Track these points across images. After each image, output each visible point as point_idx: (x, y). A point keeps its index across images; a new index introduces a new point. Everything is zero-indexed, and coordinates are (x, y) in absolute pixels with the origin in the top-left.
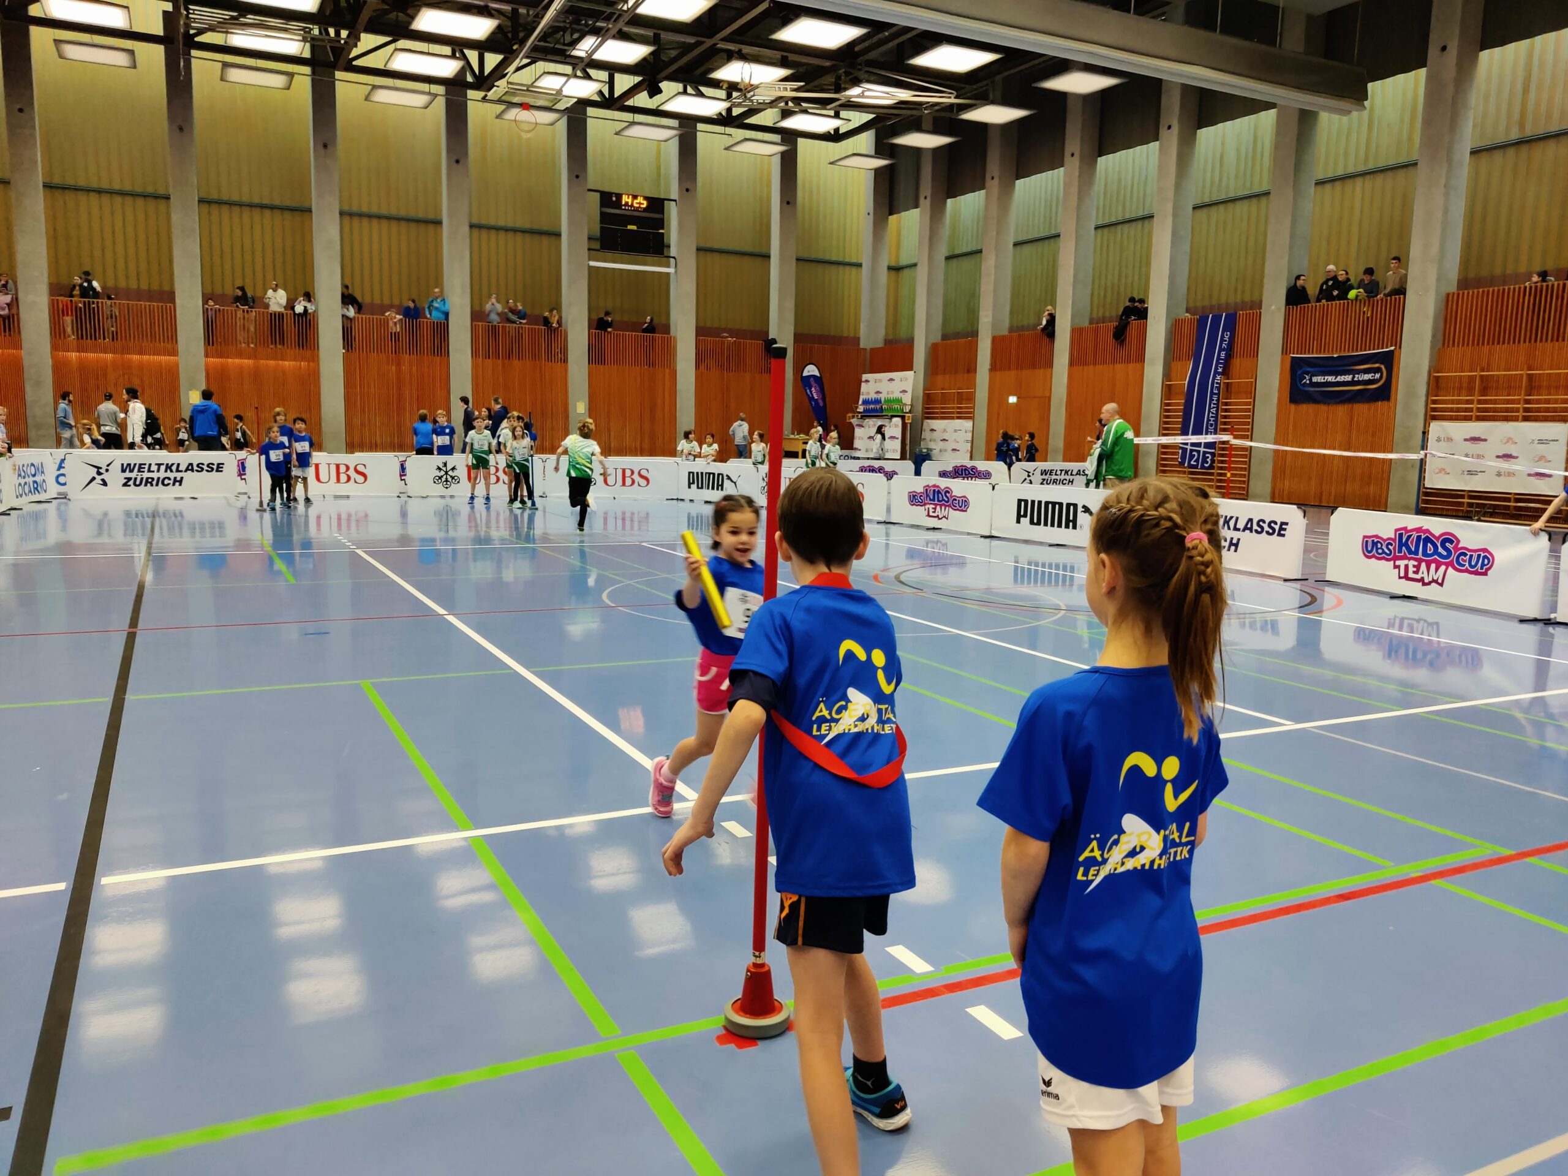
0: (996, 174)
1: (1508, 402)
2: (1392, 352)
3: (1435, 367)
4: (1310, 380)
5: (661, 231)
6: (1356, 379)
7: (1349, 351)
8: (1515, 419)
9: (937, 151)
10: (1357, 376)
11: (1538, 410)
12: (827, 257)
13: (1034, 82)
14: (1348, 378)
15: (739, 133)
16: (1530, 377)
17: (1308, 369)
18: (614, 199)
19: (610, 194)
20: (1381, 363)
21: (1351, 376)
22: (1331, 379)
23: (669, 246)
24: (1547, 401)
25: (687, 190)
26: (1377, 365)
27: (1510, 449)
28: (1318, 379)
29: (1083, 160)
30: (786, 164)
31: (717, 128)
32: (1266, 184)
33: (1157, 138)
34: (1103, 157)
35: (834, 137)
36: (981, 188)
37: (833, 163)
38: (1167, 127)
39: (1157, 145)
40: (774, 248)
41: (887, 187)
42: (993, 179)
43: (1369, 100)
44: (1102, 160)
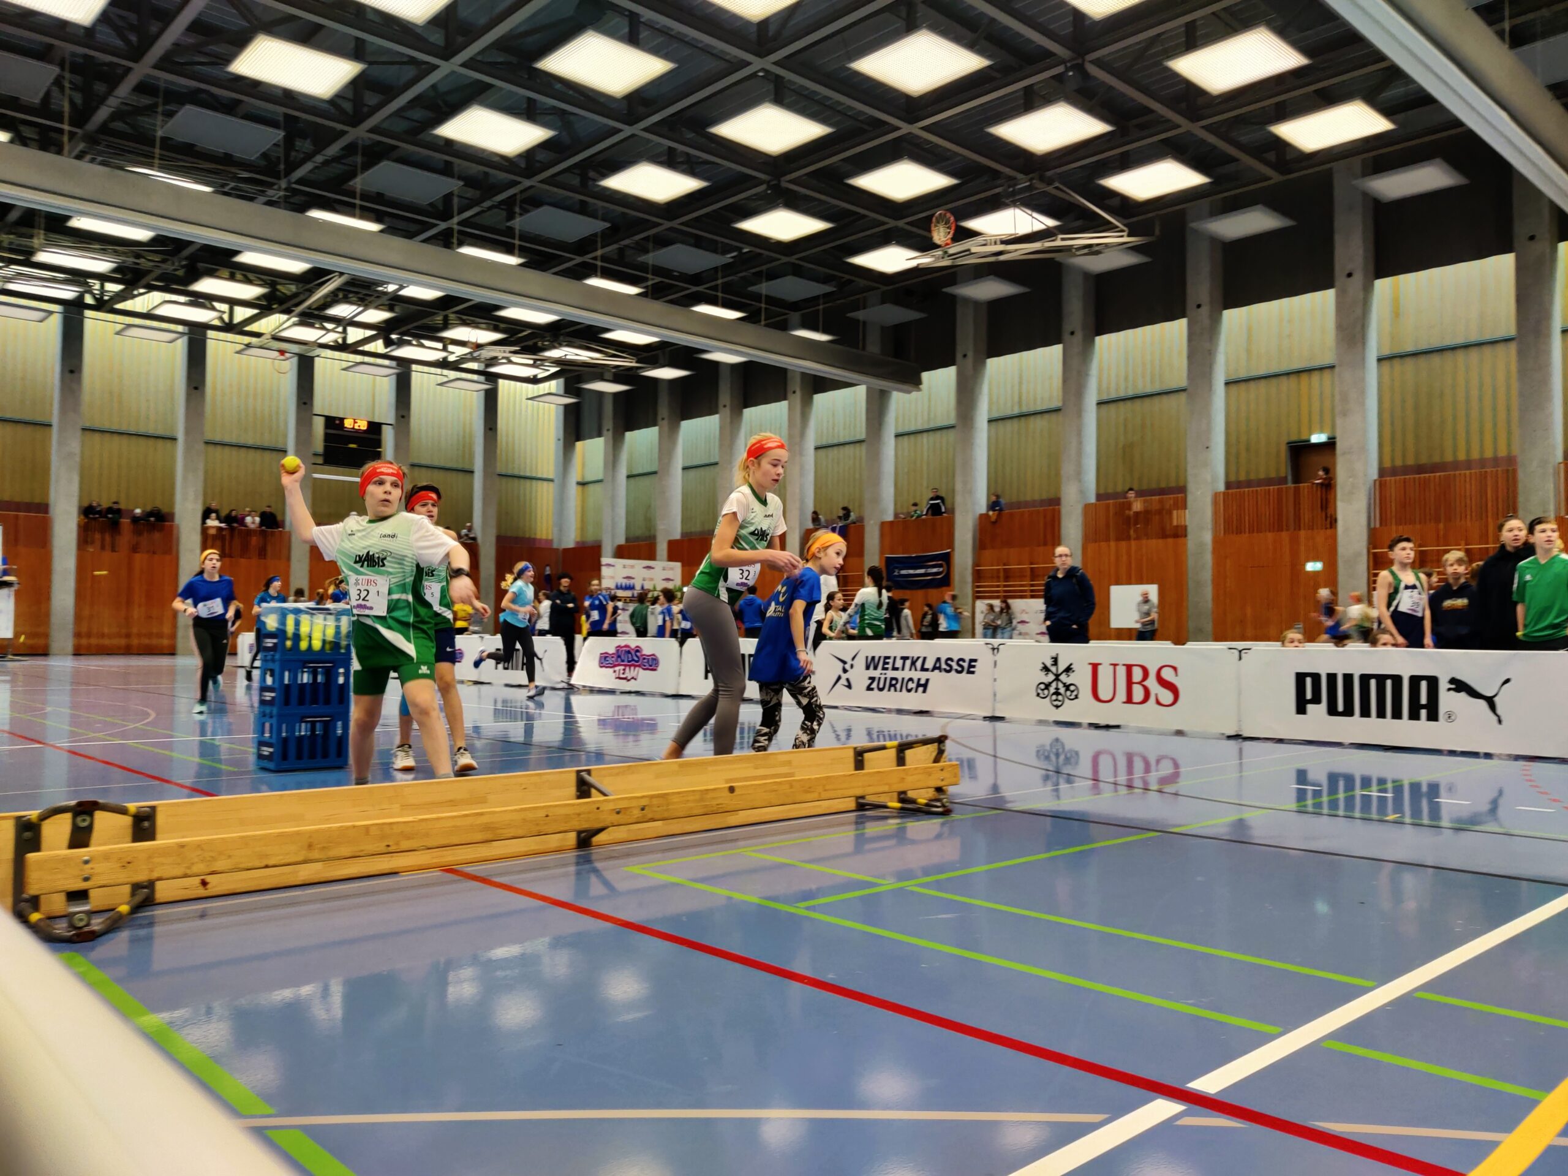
0: (666, 416)
1: (1020, 586)
2: (948, 553)
3: (976, 564)
4: (899, 572)
5: (378, 449)
6: (926, 572)
7: (922, 552)
8: (1024, 597)
9: (616, 395)
10: (927, 570)
12: (522, 474)
13: (695, 354)
14: (922, 571)
15: (453, 374)
16: (1032, 568)
17: (898, 565)
18: (338, 422)
19: (335, 418)
20: (943, 561)
21: (924, 570)
22: (911, 572)
25: (403, 417)
26: (941, 562)
27: (1025, 617)
28: (904, 572)
29: (732, 409)
30: (491, 399)
31: (433, 370)
32: (863, 436)
33: (785, 399)
34: (747, 409)
35: (534, 380)
36: (653, 425)
37: (530, 399)
38: (792, 392)
39: (786, 404)
40: (478, 463)
41: (574, 419)
42: (664, 419)
43: (921, 384)
44: (746, 411)
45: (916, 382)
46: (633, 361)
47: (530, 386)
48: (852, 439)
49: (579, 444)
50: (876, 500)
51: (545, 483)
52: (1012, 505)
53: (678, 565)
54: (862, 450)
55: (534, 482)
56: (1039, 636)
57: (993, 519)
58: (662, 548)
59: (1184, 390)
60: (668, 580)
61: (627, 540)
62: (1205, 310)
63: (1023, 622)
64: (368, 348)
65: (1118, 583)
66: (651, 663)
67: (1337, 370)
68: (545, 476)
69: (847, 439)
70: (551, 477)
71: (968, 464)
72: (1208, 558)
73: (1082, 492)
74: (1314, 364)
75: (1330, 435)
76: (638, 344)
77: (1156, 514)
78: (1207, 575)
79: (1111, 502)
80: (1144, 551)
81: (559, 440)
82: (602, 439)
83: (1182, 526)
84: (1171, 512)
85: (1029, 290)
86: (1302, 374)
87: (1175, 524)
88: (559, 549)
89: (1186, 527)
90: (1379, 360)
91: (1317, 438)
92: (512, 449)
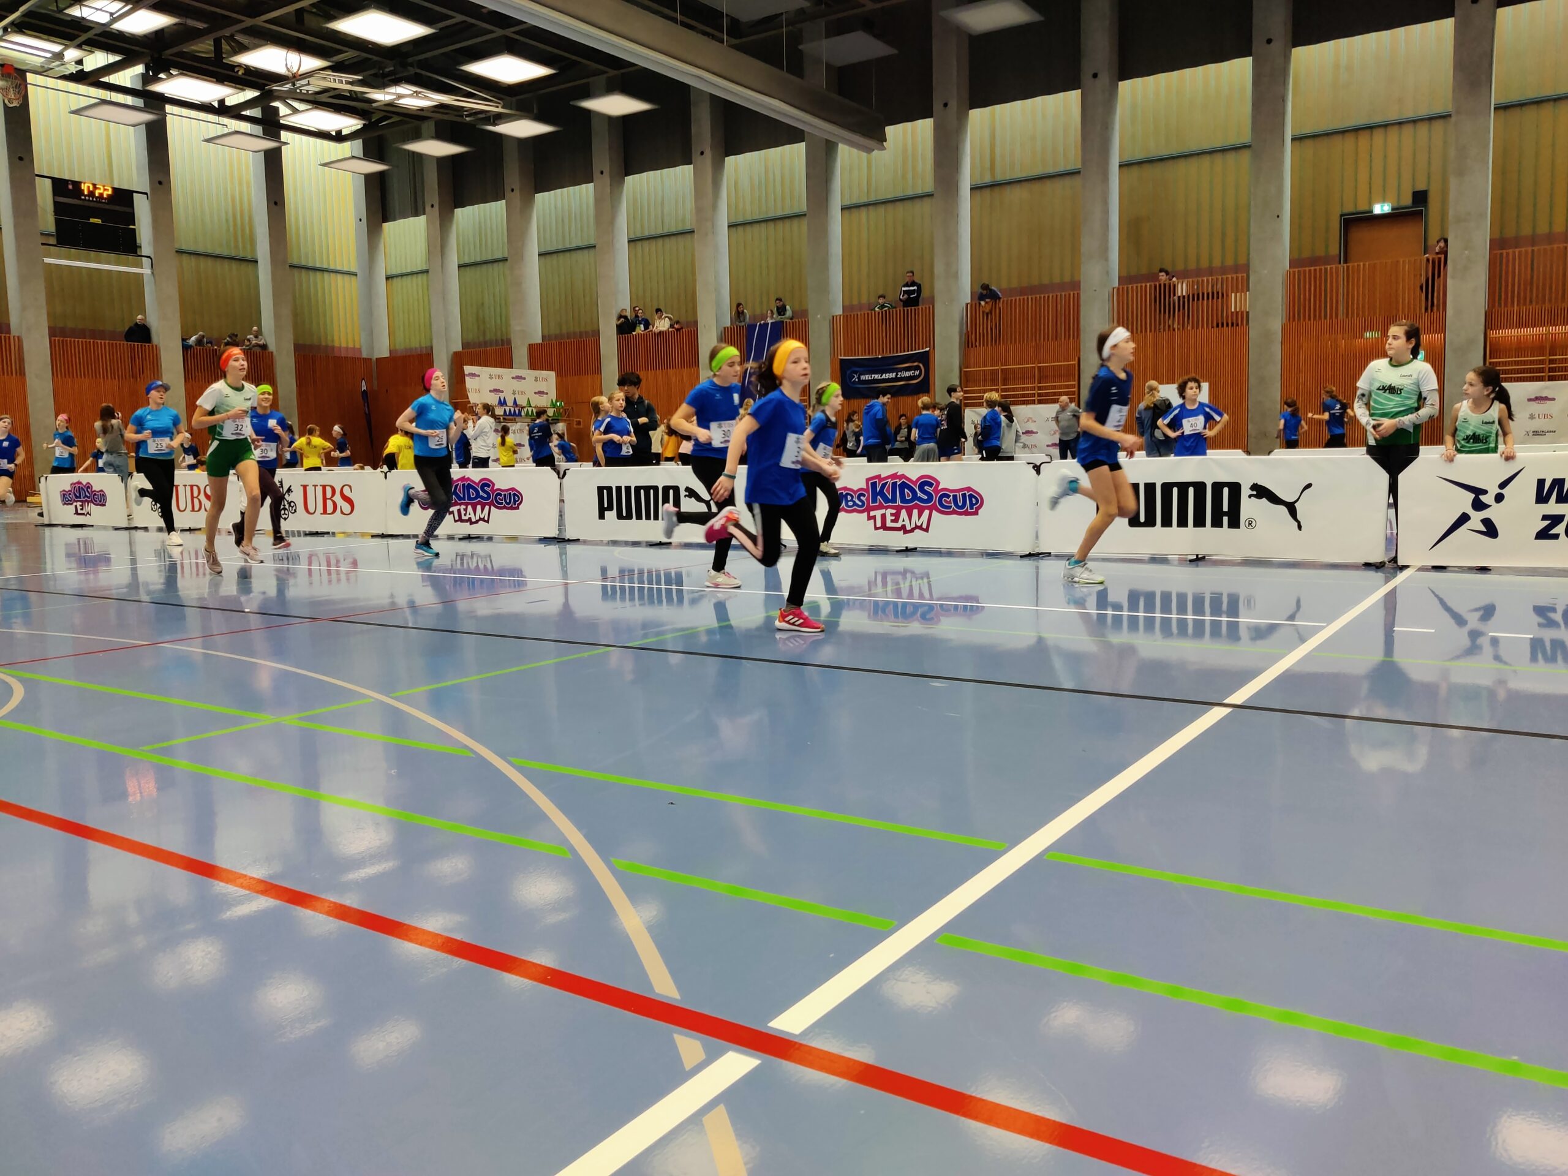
0: (517, 187)
1: (1023, 389)
2: (928, 352)
3: (964, 364)
4: (859, 378)
5: (131, 227)
6: (899, 376)
7: (890, 352)
8: (1033, 402)
9: (442, 161)
10: (899, 373)
11: (1047, 394)
12: (311, 264)
13: (573, 100)
14: (893, 375)
15: (233, 125)
16: (1039, 368)
17: (857, 369)
18: (70, 187)
19: (66, 182)
20: (920, 362)
21: (895, 374)
22: (876, 376)
23: (140, 247)
24: (1054, 387)
25: (160, 183)
26: (916, 364)
27: (1031, 426)
28: (867, 377)
29: (611, 177)
30: (273, 162)
31: (202, 115)
32: (804, 208)
33: (688, 162)
34: (631, 177)
35: (339, 137)
36: (496, 200)
37: (325, 165)
38: (699, 153)
39: (689, 169)
40: (263, 251)
41: (378, 194)
42: (513, 190)
43: (886, 141)
44: (629, 179)
45: (881, 139)
46: (500, 106)
47: (332, 144)
48: (763, 216)
49: (386, 226)
50: (824, 288)
51: (339, 277)
52: (1011, 292)
53: (551, 375)
54: (802, 229)
55: (326, 275)
56: (1051, 449)
57: (987, 310)
58: (521, 354)
59: (1247, 147)
60: (541, 393)
61: (465, 345)
62: (1278, 44)
63: (1028, 432)
64: (114, 79)
66: (512, 500)
67: (1453, 119)
68: (339, 268)
69: (756, 217)
70: (353, 270)
71: (951, 242)
72: (1277, 350)
73: (1107, 273)
74: (1377, 119)
75: (1396, 205)
76: (503, 84)
77: (1208, 298)
78: (1275, 370)
79: (1148, 285)
80: (1192, 342)
81: (360, 220)
82: (422, 219)
83: (1242, 313)
84: (1227, 295)
85: (1042, 19)
86: (1361, 132)
87: (1233, 310)
88: (371, 359)
89: (1248, 313)
90: (1495, 108)
91: (1380, 208)
92: (301, 232)
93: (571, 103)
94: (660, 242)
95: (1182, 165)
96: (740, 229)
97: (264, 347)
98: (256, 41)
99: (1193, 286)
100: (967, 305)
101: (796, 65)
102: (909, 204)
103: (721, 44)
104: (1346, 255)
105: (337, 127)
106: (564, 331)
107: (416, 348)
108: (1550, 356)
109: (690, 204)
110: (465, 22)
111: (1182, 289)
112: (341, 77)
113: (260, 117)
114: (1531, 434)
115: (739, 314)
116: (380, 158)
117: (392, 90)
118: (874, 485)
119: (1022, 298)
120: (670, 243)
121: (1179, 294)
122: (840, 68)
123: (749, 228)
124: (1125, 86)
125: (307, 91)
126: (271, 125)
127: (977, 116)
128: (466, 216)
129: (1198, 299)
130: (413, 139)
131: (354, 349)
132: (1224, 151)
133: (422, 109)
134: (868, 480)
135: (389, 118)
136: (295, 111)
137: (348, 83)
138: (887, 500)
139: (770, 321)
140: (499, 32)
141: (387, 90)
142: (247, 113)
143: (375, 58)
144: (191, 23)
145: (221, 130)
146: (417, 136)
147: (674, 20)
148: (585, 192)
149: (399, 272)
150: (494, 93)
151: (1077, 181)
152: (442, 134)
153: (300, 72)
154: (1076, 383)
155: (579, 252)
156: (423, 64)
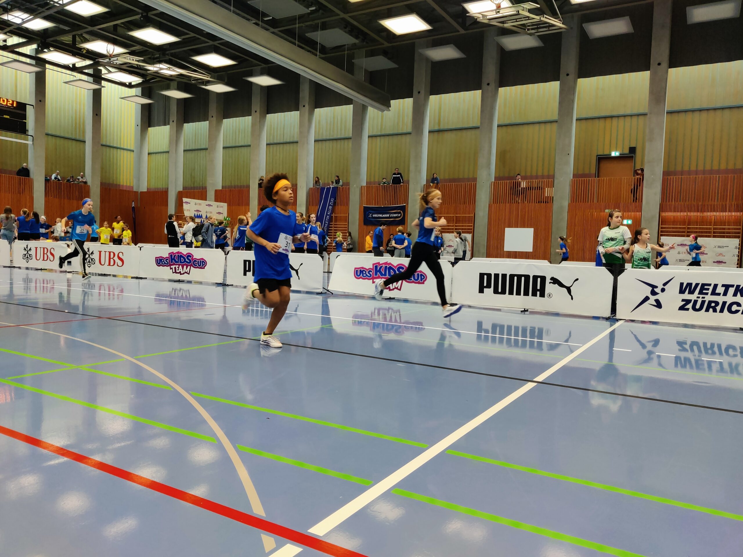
0: (215, 115)
2: (405, 206)
4: (372, 216)
5: (24, 121)
6: (391, 216)
7: (388, 204)
9: (179, 100)
12: (112, 145)
13: (244, 77)
15: (78, 76)
16: (456, 216)
17: (371, 211)
20: (401, 210)
21: (389, 215)
22: (380, 215)
23: (28, 131)
24: (463, 226)
25: (40, 101)
26: (399, 211)
28: (376, 215)
29: (260, 114)
30: (97, 95)
31: (64, 70)
32: (351, 135)
33: (297, 110)
34: (269, 115)
35: (130, 86)
36: (204, 120)
37: (122, 98)
38: (303, 106)
39: (298, 113)
40: (89, 137)
41: (147, 114)
42: (212, 117)
43: (390, 107)
44: (269, 116)
45: (389, 106)
46: (209, 77)
47: (127, 89)
48: (331, 138)
49: (150, 129)
50: (358, 173)
51: (125, 152)
52: (445, 180)
53: (225, 205)
54: (349, 144)
55: (119, 150)
58: (211, 194)
59: (556, 121)
60: (219, 213)
61: (185, 188)
62: (571, 77)
64: (21, 50)
65: (509, 226)
66: (201, 264)
67: (647, 116)
68: (125, 147)
69: (328, 138)
70: (132, 149)
71: (418, 156)
72: (565, 215)
73: (490, 175)
74: (615, 113)
75: (621, 153)
76: (212, 67)
77: (535, 189)
78: (564, 224)
79: (508, 181)
80: (527, 209)
81: (138, 126)
82: (168, 127)
83: (550, 197)
84: (544, 189)
85: (466, 57)
86: (607, 119)
87: (546, 196)
88: (138, 192)
89: (553, 197)
90: (667, 113)
91: (615, 154)
92: (108, 129)
93: (243, 78)
94: (282, 145)
95: (526, 127)
96: (320, 142)
97: (85, 183)
98: (93, 38)
99: (528, 184)
100: (424, 185)
101: (351, 69)
102: (400, 137)
103: (316, 57)
104: (598, 174)
105: (130, 81)
106: (233, 184)
107: (160, 188)
108: (688, 225)
109: (297, 130)
110: (195, 37)
111: (523, 185)
112: (133, 58)
113: (92, 73)
114: (678, 261)
115: (317, 182)
116: (149, 97)
117: (158, 65)
118: (376, 267)
119: (450, 184)
120: (287, 147)
121: (522, 187)
122: (370, 72)
123: (324, 142)
124: (502, 91)
125: (116, 63)
126: (97, 78)
127: (433, 99)
128: (188, 127)
129: (531, 190)
130: (166, 89)
131: (129, 187)
132: (545, 122)
133: (171, 76)
134: (373, 264)
135: (156, 78)
136: (110, 72)
137: (136, 61)
138: (382, 274)
139: (332, 187)
140: (211, 43)
141: (155, 65)
142: (86, 71)
143: (150, 50)
144: (62, 26)
145: (72, 78)
146: (168, 88)
147: (295, 44)
148: (247, 120)
149: (155, 151)
150: (207, 71)
151: (477, 132)
152: (181, 88)
153: (113, 54)
154: (473, 225)
155: (243, 148)
156: (173, 55)
